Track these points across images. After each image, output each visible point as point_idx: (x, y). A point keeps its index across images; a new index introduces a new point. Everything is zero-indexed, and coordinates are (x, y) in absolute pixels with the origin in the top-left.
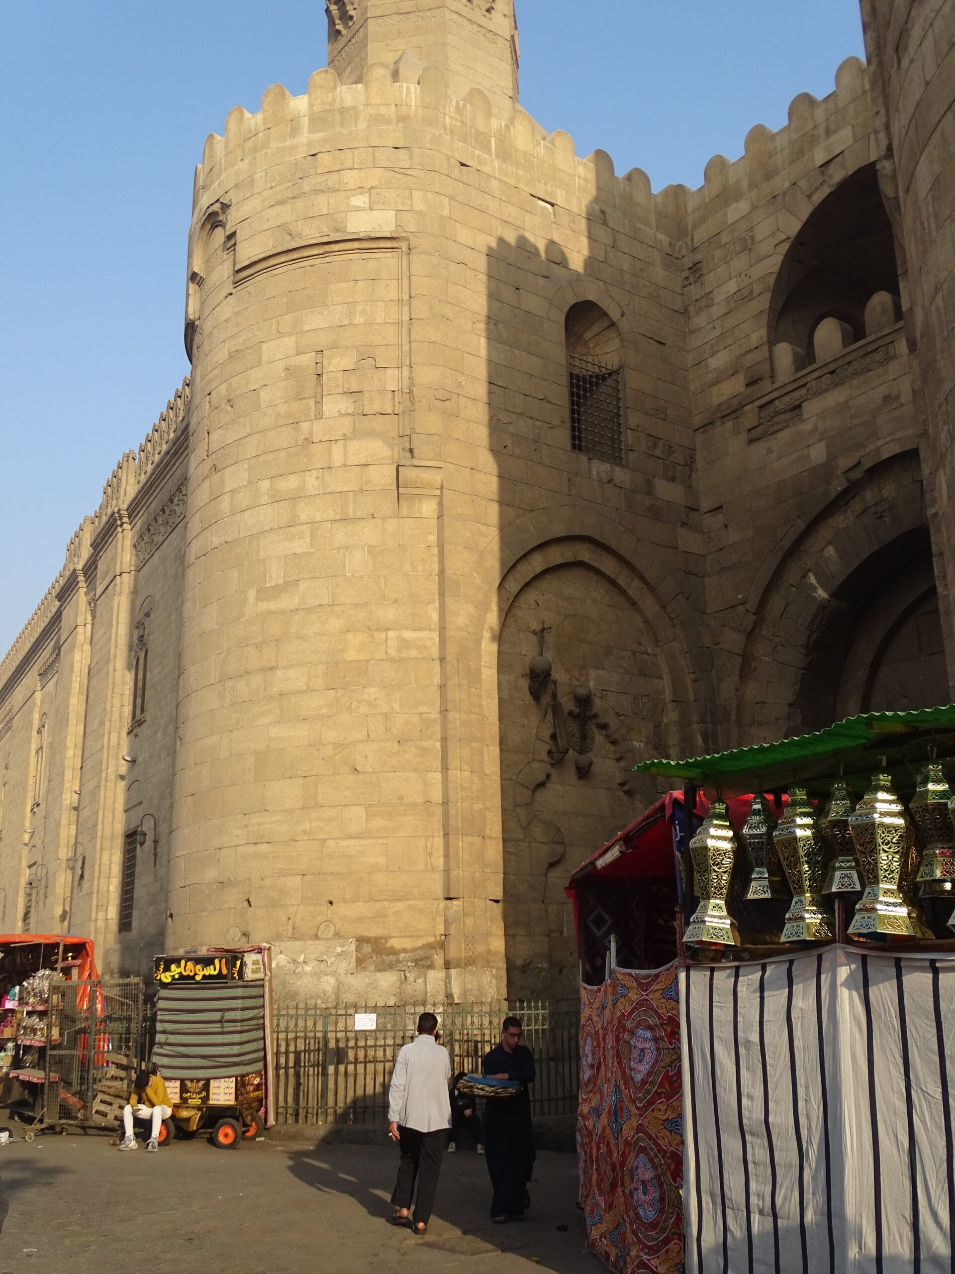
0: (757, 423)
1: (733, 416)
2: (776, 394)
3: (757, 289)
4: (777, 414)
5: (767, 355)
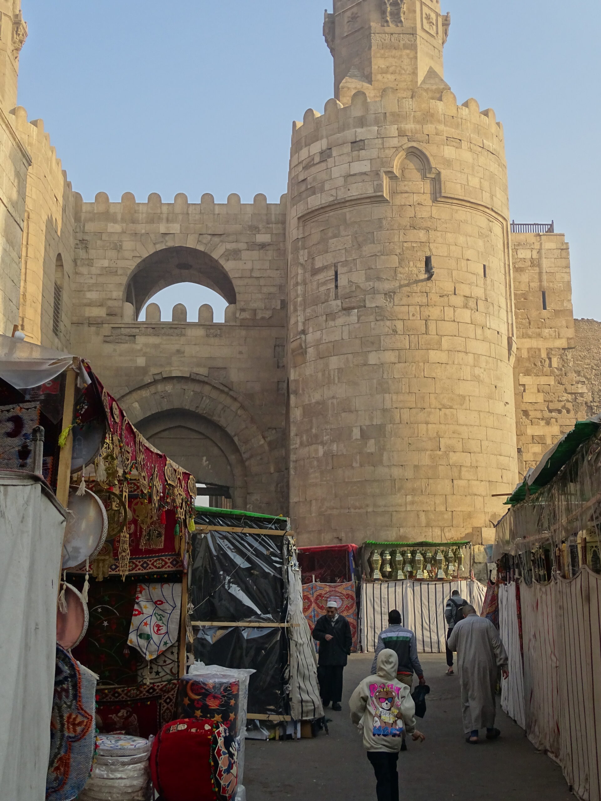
0: (109, 334)
1: (96, 325)
3: (120, 272)
4: (122, 335)
5: (120, 305)
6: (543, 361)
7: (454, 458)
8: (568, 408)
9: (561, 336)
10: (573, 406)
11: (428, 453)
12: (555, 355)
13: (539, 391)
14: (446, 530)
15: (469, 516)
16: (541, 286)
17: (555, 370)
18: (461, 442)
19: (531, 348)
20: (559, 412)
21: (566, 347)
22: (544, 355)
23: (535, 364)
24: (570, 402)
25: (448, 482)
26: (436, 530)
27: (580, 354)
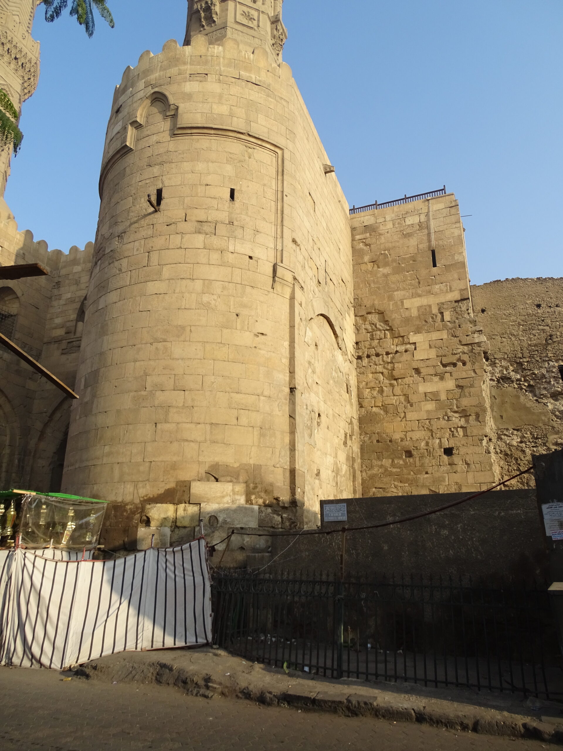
1: (58, 342)
2: (74, 340)
3: (77, 300)
4: (73, 347)
5: (75, 325)
6: (434, 317)
7: (161, 397)
8: (463, 360)
9: (453, 289)
10: (469, 357)
11: (132, 394)
12: (447, 309)
13: (430, 347)
14: (140, 485)
15: (174, 467)
16: (430, 246)
17: (448, 324)
18: (173, 380)
19: (421, 306)
20: (455, 365)
21: (459, 299)
22: (435, 310)
23: (426, 321)
24: (466, 353)
25: (150, 427)
26: (128, 486)
27: (505, 312)
